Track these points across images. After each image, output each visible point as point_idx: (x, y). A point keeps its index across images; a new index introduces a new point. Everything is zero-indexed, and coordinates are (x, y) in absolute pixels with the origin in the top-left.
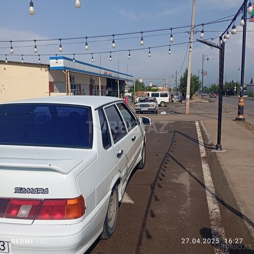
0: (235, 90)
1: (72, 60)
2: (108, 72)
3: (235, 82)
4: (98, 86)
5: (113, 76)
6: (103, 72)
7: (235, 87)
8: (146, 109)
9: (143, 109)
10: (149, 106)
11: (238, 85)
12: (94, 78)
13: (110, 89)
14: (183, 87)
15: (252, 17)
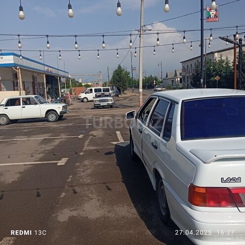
0: (155, 83)
1: (19, 56)
2: (50, 69)
3: (153, 76)
4: (43, 84)
6: (46, 68)
7: (155, 81)
8: (105, 104)
9: (102, 104)
10: (108, 100)
11: (156, 79)
12: (36, 75)
13: (50, 86)
14: (118, 82)
15: (208, 18)
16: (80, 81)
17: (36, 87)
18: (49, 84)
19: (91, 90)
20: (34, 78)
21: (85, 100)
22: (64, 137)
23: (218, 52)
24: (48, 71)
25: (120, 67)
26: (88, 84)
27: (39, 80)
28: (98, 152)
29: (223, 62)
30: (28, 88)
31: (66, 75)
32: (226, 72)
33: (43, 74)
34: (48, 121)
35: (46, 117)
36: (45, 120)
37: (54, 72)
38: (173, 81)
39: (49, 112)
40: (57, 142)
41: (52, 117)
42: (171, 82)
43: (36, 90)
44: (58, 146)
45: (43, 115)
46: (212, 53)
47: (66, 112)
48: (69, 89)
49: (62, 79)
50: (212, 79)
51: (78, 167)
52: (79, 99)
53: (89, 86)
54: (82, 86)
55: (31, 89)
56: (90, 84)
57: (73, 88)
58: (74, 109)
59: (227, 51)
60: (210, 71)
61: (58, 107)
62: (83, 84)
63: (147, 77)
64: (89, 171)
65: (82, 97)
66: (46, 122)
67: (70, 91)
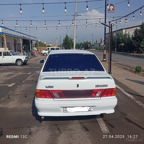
0: (89, 46)
2: (25, 35)
3: (88, 42)
4: (19, 44)
5: (27, 38)
6: (22, 35)
7: (89, 45)
11: (90, 44)
12: (16, 39)
13: (25, 46)
14: (66, 44)
15: (109, 10)
16: (45, 43)
17: (16, 46)
18: (25, 44)
19: (49, 49)
20: (15, 41)
21: (45, 54)
22: (20, 73)
23: (125, 29)
24: (23, 37)
25: (67, 36)
26: (50, 45)
27: (18, 42)
28: (33, 81)
29: (127, 35)
30: (11, 46)
31: (35, 39)
32: (128, 41)
33: (20, 38)
34: (17, 65)
35: (16, 63)
36: (15, 64)
37: (27, 37)
38: (100, 45)
39: (17, 60)
40: (15, 76)
41: (19, 63)
42: (99, 46)
43: (16, 48)
44: (14, 77)
45: (15, 62)
46: (122, 30)
47: (27, 61)
48: (37, 48)
49: (33, 42)
50: (120, 45)
51: (18, 87)
52: (41, 54)
53: (49, 46)
54: (46, 46)
55: (13, 47)
56: (51, 45)
57: (40, 47)
58: (37, 59)
59: (130, 29)
60: (119, 40)
61: (23, 58)
62: (47, 45)
63: (85, 42)
64: (21, 89)
65: (43, 53)
66: (16, 66)
67: (38, 49)
